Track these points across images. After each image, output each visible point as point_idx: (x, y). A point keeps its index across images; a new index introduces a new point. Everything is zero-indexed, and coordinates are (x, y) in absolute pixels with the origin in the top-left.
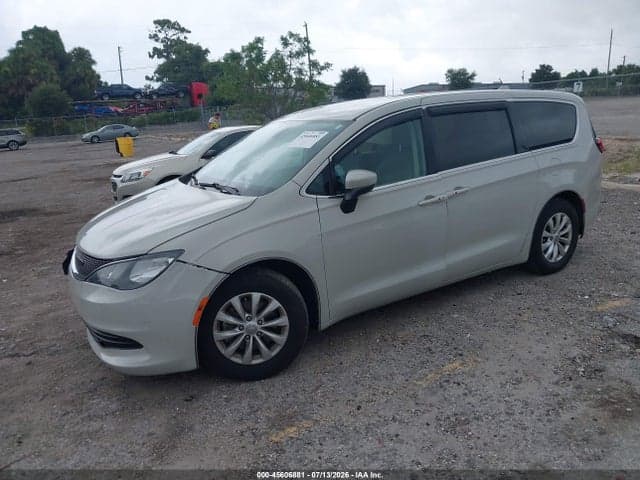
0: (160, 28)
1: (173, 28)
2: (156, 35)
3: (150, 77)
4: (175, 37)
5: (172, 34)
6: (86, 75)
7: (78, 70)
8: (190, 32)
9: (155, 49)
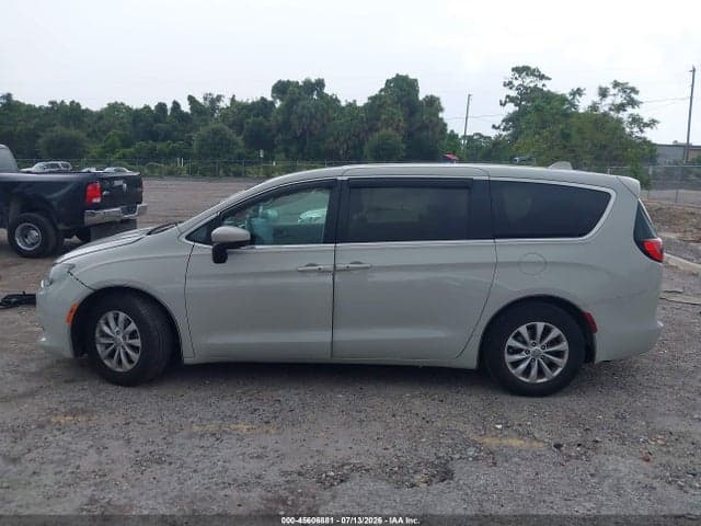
0: (517, 75)
1: (533, 74)
2: (510, 83)
3: (497, 125)
4: (532, 85)
5: (530, 81)
6: (431, 121)
7: (424, 117)
8: (549, 79)
9: (508, 96)
